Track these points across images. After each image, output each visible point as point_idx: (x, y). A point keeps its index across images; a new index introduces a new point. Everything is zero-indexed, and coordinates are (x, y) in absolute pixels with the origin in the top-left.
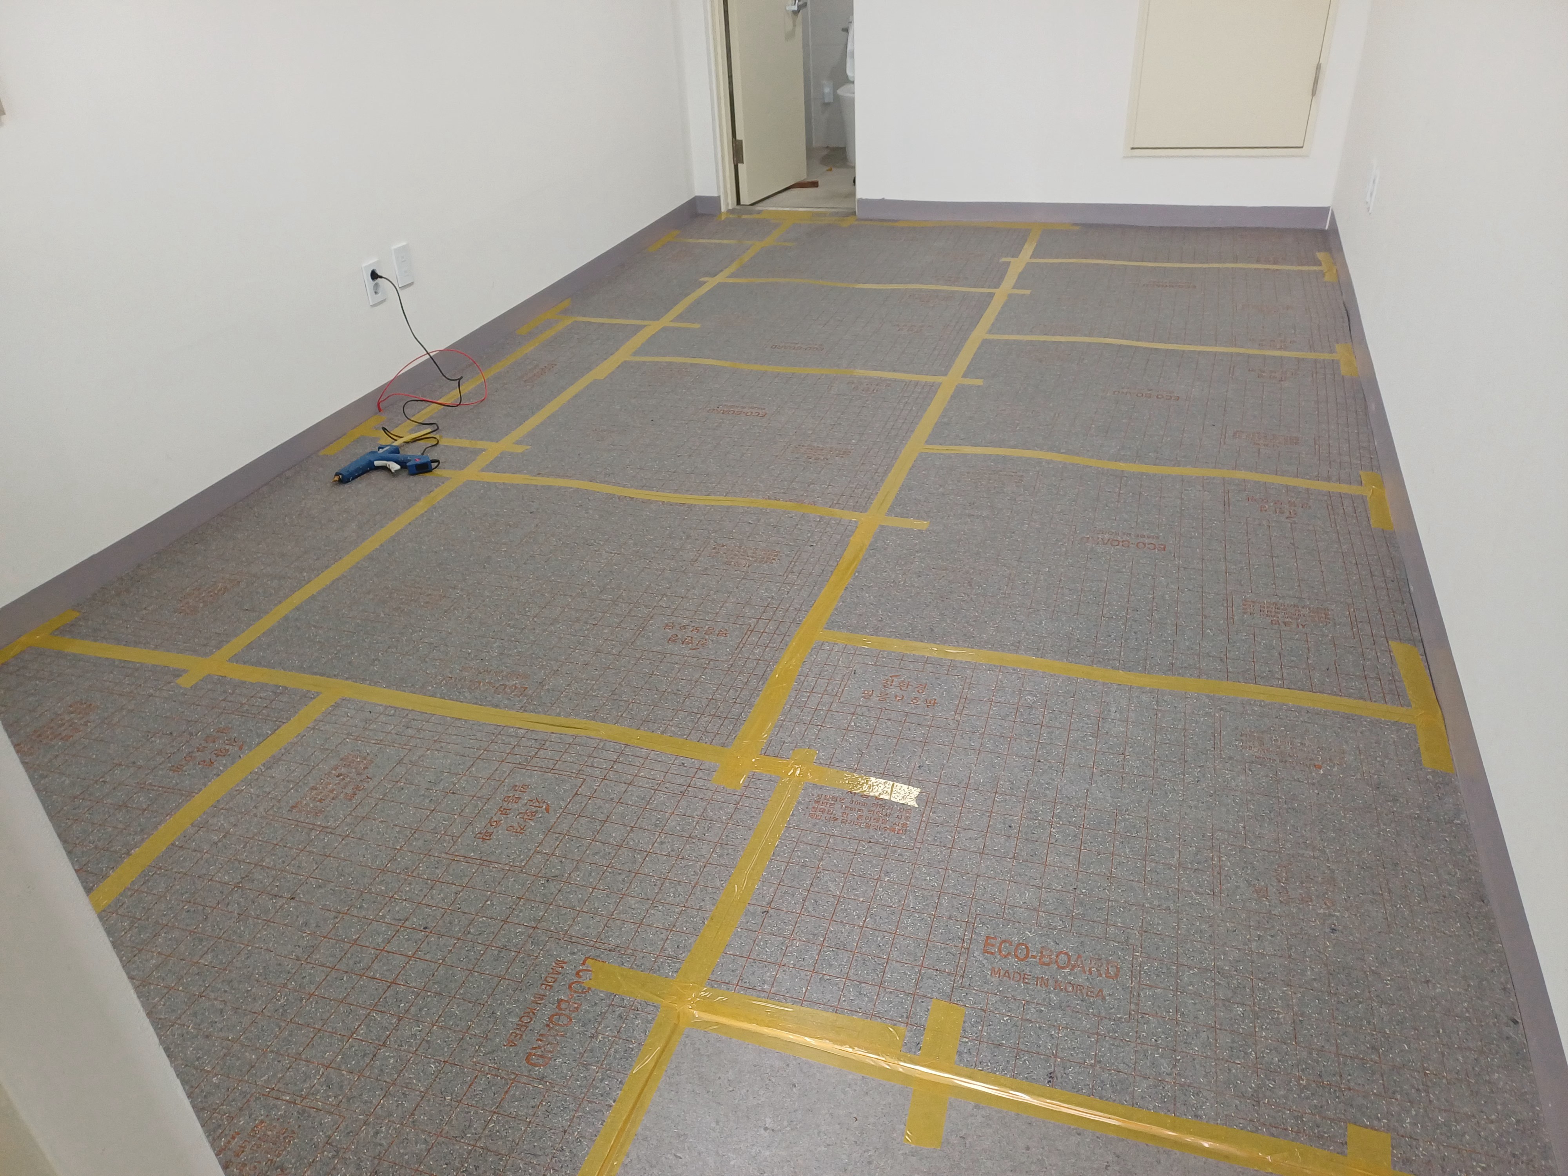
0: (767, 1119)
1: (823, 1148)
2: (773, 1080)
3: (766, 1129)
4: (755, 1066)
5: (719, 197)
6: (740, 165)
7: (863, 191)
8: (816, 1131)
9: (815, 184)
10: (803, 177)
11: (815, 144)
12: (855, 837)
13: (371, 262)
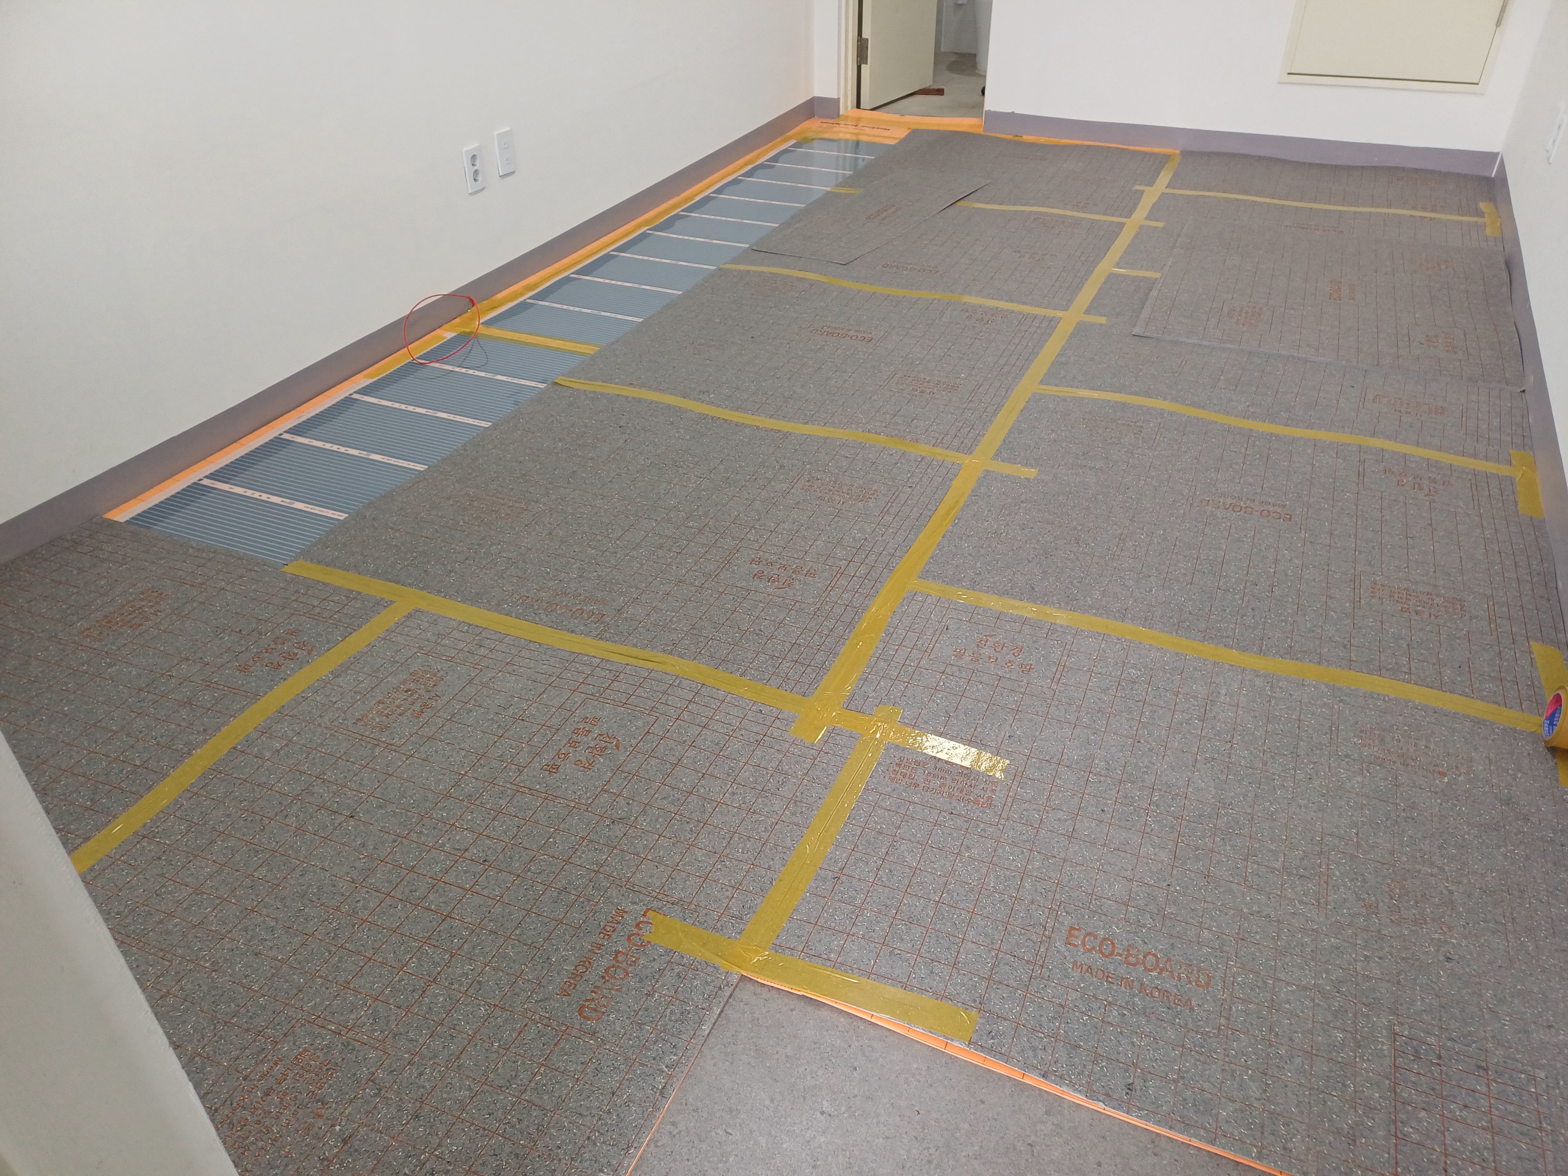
0: (824, 1102)
1: (881, 1140)
2: (834, 1061)
3: (822, 1113)
4: (815, 1043)
5: (839, 99)
6: (863, 66)
7: (991, 103)
8: (875, 1121)
9: (940, 92)
10: (928, 83)
11: (943, 49)
12: (936, 806)
13: (473, 146)
